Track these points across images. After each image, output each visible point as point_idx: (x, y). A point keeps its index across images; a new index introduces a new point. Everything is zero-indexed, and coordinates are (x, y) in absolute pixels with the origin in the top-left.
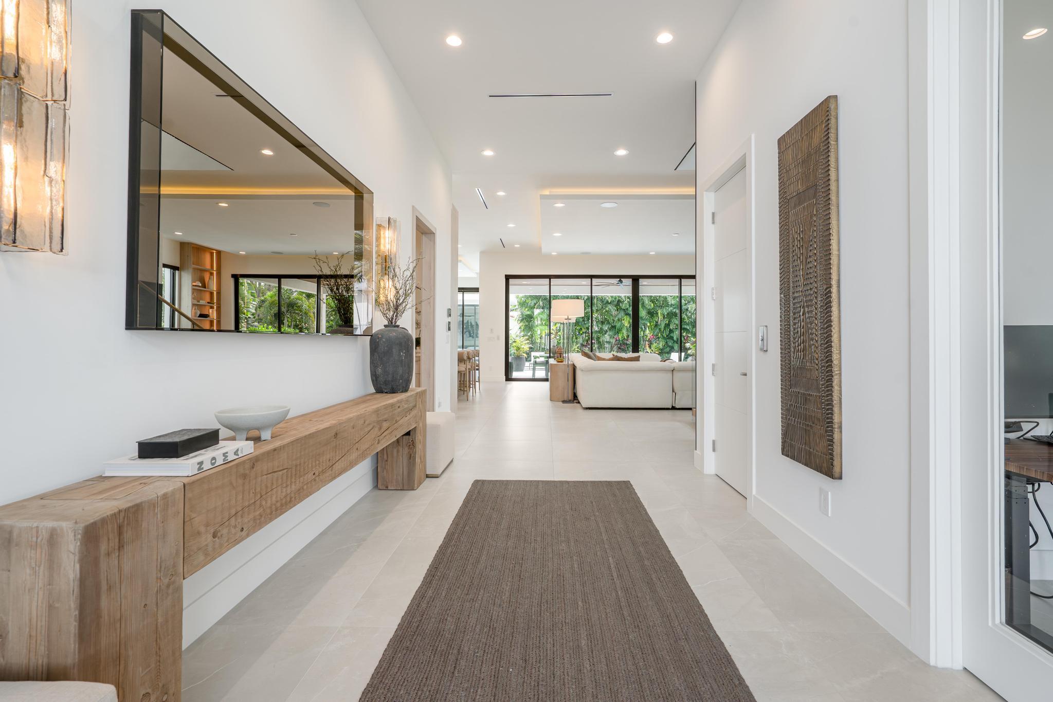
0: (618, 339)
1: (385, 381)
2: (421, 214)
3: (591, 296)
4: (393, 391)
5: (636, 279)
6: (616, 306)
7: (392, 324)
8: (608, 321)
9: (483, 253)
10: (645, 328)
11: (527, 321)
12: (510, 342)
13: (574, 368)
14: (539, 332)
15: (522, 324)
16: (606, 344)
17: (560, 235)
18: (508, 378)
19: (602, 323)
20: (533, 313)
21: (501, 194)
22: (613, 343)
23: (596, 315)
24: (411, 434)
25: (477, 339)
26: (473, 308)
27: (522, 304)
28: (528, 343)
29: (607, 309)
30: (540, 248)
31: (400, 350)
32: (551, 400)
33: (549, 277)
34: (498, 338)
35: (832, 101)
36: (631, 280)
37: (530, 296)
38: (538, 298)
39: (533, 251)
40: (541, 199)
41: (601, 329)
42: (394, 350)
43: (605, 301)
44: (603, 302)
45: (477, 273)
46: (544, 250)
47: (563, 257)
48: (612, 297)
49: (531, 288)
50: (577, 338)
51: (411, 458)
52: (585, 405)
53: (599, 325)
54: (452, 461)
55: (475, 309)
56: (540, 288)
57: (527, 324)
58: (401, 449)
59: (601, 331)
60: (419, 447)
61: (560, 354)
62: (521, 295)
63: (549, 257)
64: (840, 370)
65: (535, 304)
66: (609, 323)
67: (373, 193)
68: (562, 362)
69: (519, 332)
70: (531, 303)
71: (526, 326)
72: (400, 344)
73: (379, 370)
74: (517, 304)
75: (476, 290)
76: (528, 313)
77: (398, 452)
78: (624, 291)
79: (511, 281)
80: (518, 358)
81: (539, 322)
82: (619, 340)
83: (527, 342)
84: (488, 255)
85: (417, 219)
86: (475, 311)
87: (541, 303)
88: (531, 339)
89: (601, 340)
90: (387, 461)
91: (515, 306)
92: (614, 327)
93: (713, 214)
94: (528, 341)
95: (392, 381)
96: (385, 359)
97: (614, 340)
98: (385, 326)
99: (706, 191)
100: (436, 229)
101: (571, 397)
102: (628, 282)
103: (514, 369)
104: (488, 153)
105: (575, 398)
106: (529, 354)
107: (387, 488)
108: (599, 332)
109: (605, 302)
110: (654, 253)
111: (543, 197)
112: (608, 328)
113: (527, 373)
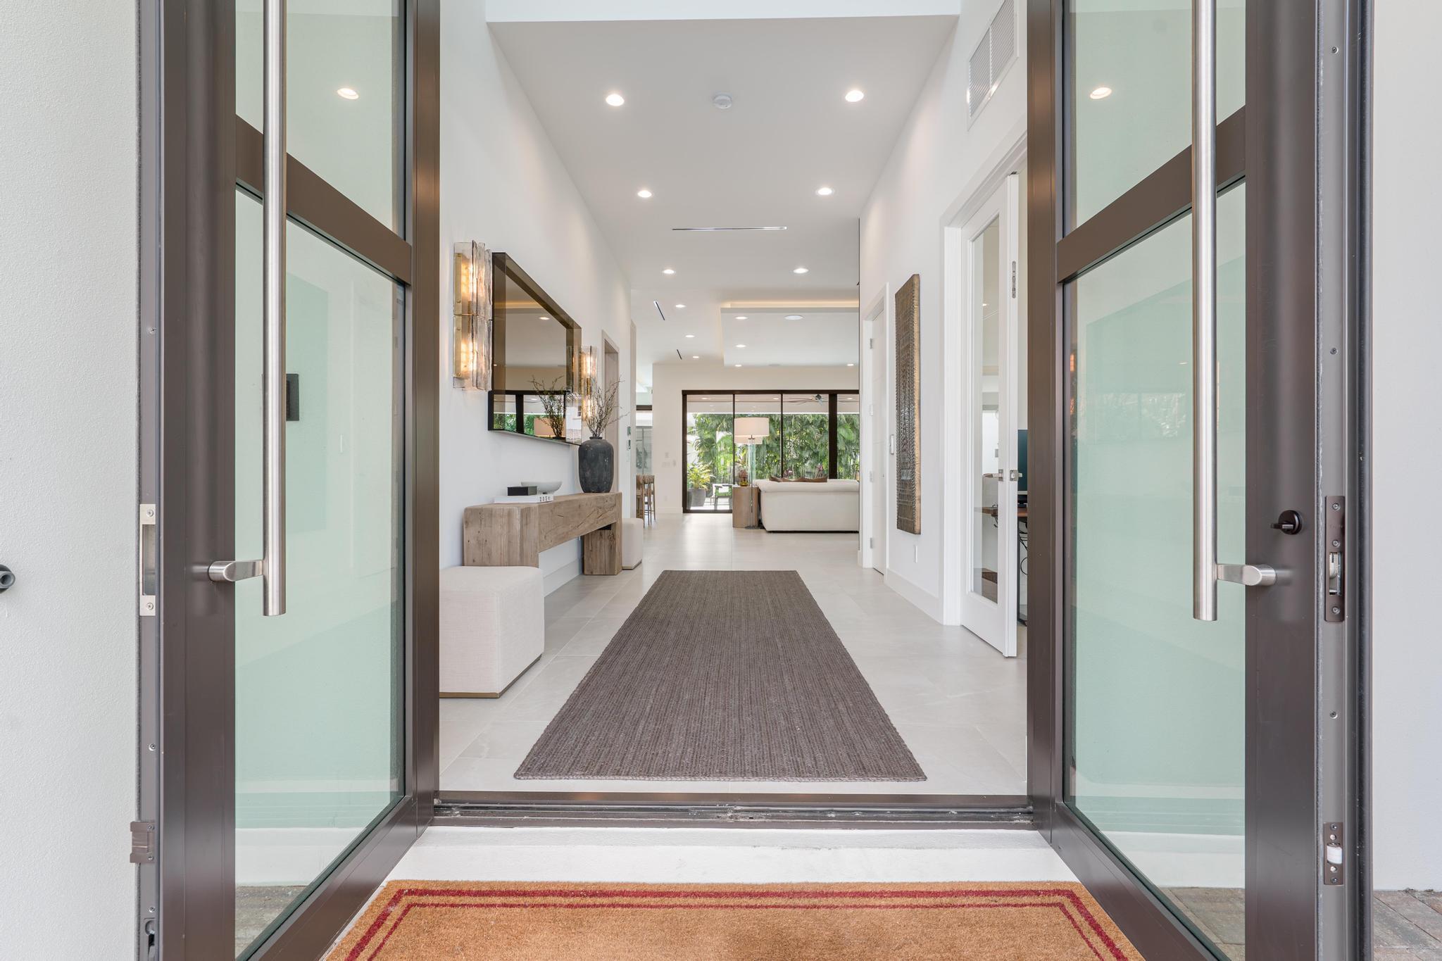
0: (821, 469)
1: (593, 483)
2: (609, 338)
3: (782, 415)
4: (599, 491)
5: (833, 395)
6: (819, 427)
7: (595, 437)
8: (809, 446)
9: (655, 365)
10: (855, 454)
11: (707, 447)
12: (688, 468)
13: (759, 492)
14: (722, 462)
15: (701, 451)
16: (806, 475)
17: (744, 346)
18: (686, 510)
19: (802, 448)
20: (715, 436)
21: (680, 306)
22: (816, 474)
23: (794, 439)
24: (612, 528)
25: (645, 469)
26: (641, 430)
27: (701, 426)
28: (710, 472)
29: (808, 431)
30: (723, 360)
31: (605, 457)
32: (734, 527)
33: (733, 392)
34: (675, 464)
35: (916, 278)
36: (828, 395)
37: (712, 416)
38: (720, 417)
39: (713, 363)
40: (722, 312)
41: (801, 456)
42: (600, 457)
43: (806, 421)
44: (803, 422)
45: (648, 388)
46: (727, 362)
47: (748, 370)
48: (814, 416)
49: (712, 405)
50: (770, 468)
51: (612, 548)
52: (768, 529)
53: (798, 452)
54: (641, 562)
55: (643, 432)
56: (723, 406)
57: (707, 450)
58: (603, 541)
59: (800, 459)
60: (618, 540)
61: (744, 478)
62: (699, 414)
63: (732, 369)
64: (920, 461)
65: (717, 426)
66: (810, 449)
67: (581, 328)
68: (746, 486)
69: (697, 460)
70: (713, 424)
71: (706, 453)
72: (605, 453)
73: (588, 474)
74: (694, 425)
75: (648, 408)
76: (709, 436)
77: (601, 543)
78: (819, 409)
79: (689, 397)
80: (697, 490)
81: (723, 448)
82: (823, 470)
83: (707, 471)
84: (660, 367)
85: (606, 342)
86: (643, 434)
87: (725, 424)
88: (713, 468)
89: (800, 470)
90: (591, 551)
91: (692, 428)
92: (816, 454)
93: (871, 340)
94: (709, 470)
95: (598, 483)
96: (593, 464)
97: (817, 471)
98: (591, 438)
99: (866, 320)
100: (618, 348)
101: (754, 522)
102: (826, 397)
103: (692, 502)
104: (669, 272)
105: (760, 525)
106: (710, 487)
107: (592, 574)
108: (798, 460)
109: (805, 423)
110: (852, 365)
111: (724, 310)
112: (809, 455)
113: (708, 505)
